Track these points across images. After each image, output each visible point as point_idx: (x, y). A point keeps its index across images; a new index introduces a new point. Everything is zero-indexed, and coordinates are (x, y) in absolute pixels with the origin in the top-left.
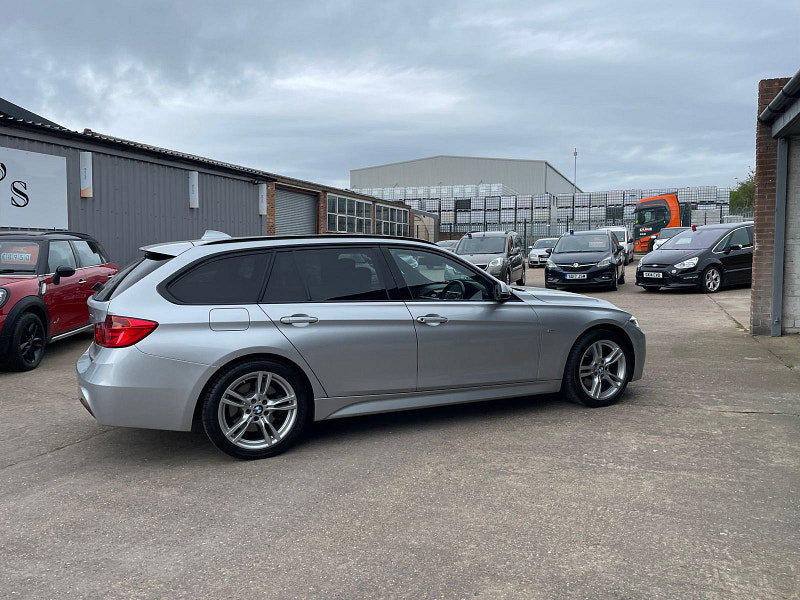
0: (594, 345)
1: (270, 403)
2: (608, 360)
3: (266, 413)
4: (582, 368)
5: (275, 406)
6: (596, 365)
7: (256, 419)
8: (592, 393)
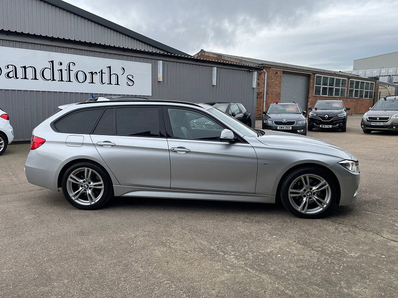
0: (302, 177)
1: (92, 183)
2: (314, 188)
3: (90, 188)
4: (290, 190)
5: (94, 185)
6: (305, 190)
7: (85, 190)
8: (299, 209)
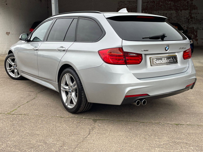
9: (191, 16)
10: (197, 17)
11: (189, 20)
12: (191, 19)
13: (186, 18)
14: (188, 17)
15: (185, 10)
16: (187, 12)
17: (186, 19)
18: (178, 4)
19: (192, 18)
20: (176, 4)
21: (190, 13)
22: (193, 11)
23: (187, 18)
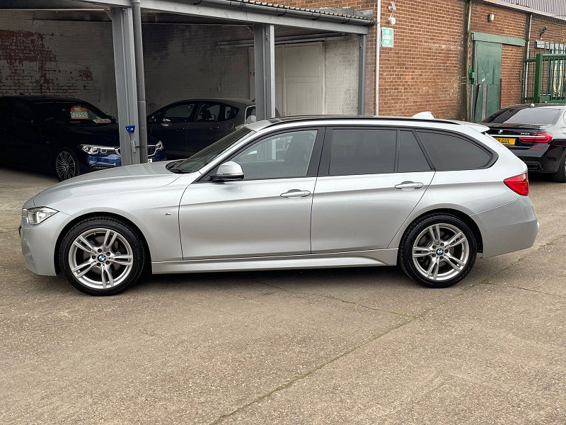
9: (44, 76)
10: (57, 79)
11: (41, 85)
12: (45, 85)
13: (34, 80)
14: (38, 78)
15: (31, 60)
16: (35, 65)
17: (34, 85)
18: (11, 43)
19: (47, 81)
20: (7, 44)
21: (41, 69)
22: (49, 65)
23: (37, 82)
